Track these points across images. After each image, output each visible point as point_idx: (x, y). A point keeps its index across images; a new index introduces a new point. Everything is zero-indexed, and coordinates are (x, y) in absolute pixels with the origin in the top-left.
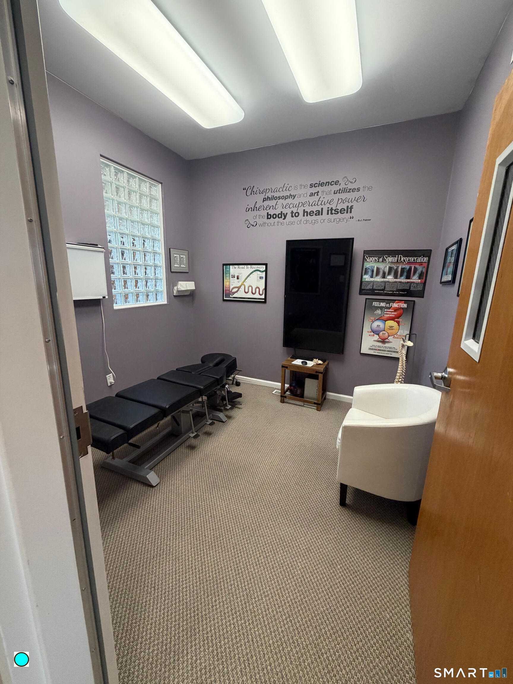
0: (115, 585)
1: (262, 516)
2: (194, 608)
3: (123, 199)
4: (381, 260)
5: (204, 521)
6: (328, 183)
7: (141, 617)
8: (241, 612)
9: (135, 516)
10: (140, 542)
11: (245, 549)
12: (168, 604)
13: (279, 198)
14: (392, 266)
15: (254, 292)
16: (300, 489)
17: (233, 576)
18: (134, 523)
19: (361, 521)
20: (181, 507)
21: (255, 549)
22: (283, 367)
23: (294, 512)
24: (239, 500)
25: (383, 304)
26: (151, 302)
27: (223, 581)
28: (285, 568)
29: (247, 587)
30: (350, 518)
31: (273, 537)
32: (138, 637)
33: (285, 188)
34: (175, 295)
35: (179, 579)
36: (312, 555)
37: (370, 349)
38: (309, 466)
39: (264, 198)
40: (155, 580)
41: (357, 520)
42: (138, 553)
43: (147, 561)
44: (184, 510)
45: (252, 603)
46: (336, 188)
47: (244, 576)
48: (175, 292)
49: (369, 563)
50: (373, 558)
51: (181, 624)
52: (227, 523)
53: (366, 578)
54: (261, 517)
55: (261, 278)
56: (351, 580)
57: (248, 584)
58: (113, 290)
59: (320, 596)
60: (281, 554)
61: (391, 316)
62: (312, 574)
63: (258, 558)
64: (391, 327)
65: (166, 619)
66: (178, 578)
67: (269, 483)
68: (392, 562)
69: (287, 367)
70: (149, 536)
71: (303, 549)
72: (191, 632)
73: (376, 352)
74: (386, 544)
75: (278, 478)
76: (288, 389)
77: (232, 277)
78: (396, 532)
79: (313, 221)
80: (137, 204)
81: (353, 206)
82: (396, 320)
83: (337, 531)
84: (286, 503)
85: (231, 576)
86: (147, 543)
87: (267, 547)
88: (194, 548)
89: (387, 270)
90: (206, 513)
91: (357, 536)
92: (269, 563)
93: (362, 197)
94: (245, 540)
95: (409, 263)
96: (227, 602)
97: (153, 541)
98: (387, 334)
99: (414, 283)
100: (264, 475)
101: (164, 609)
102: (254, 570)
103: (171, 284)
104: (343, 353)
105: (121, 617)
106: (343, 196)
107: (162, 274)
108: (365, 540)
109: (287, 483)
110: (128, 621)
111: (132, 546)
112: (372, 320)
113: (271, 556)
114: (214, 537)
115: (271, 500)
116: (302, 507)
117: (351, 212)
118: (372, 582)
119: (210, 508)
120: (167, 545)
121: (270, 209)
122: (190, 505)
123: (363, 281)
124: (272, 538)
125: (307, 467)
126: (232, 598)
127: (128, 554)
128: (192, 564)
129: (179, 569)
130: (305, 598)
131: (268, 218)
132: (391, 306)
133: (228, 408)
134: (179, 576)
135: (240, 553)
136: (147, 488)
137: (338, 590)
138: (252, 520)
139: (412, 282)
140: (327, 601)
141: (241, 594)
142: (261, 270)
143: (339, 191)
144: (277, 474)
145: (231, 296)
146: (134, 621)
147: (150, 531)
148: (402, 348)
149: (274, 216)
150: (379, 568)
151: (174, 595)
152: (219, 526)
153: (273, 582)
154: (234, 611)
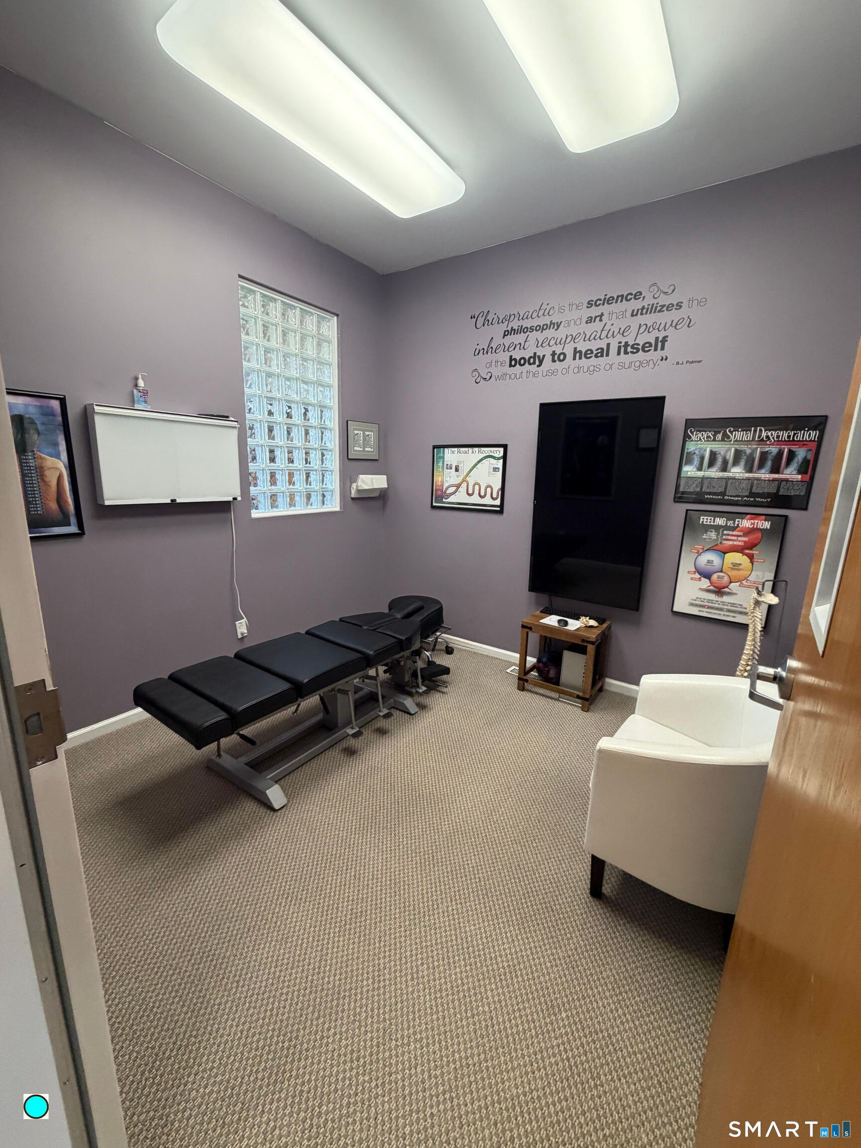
0: (180, 964)
1: (441, 890)
2: (291, 1032)
3: (273, 344)
4: (719, 436)
5: (341, 882)
6: (622, 298)
7: (205, 1028)
8: (368, 1059)
9: (237, 855)
10: (234, 901)
11: (398, 945)
12: (252, 1016)
13: (532, 329)
14: (743, 447)
15: (482, 494)
16: (520, 851)
17: (368, 991)
18: (233, 867)
19: (626, 933)
20: (311, 852)
21: (417, 949)
22: (523, 626)
23: (501, 894)
24: (407, 854)
25: (720, 521)
26: (313, 507)
27: (350, 996)
28: (461, 995)
29: (387, 1016)
30: (605, 923)
31: (453, 932)
32: (194, 1063)
33: (541, 313)
34: (352, 496)
35: (280, 976)
36: (517, 981)
37: (692, 604)
38: (546, 812)
39: (505, 331)
40: (242, 970)
41: (617, 929)
42: (227, 918)
43: (237, 934)
44: (314, 858)
45: (390, 1047)
46: (636, 305)
47: (387, 996)
48: (353, 492)
49: (627, 1020)
50: (636, 1012)
51: (265, 1057)
52: (379, 893)
53: (615, 1049)
54: (439, 893)
55: (495, 469)
56: (583, 1047)
57: (391, 1011)
58: (252, 488)
59: (515, 1063)
60: (460, 967)
61: (735, 543)
62: (509, 1018)
63: (417, 966)
64: (736, 566)
65: (243, 1041)
66: (278, 973)
67: (466, 833)
68: (674, 1029)
69: (530, 629)
70: (250, 893)
71: (503, 966)
72: (277, 1074)
73: (703, 611)
74: (668, 988)
75: (484, 826)
76: (533, 668)
77: (447, 468)
78: (695, 969)
79: (592, 368)
80: (297, 351)
81: (667, 337)
82: (747, 551)
83: (574, 944)
84: (489, 873)
85: (365, 989)
86: (245, 903)
87: (437, 950)
88: (315, 927)
89: (730, 456)
90: (347, 869)
91: (612, 961)
92: (435, 981)
93: (686, 319)
94: (403, 929)
95: (779, 442)
96: (347, 1036)
97: (254, 903)
98: (726, 579)
99: (787, 480)
100: (461, 817)
101: (244, 1023)
102: (407, 986)
103: (347, 478)
104: (637, 609)
105: (177, 1022)
106: (648, 319)
107: (334, 462)
108: (628, 972)
109: (498, 837)
110: (186, 1032)
111: (221, 904)
112: (698, 551)
113: (442, 968)
114: (351, 914)
115: (464, 865)
116: (517, 886)
117: (663, 348)
118: (625, 1060)
119: (356, 860)
120: (273, 913)
121: (514, 349)
122: (326, 851)
123: (682, 475)
124: (451, 935)
125: (542, 812)
126: (357, 1031)
127: (212, 918)
128: (305, 954)
129: (283, 959)
130: (487, 1061)
131: (511, 366)
132: (738, 525)
133: (421, 691)
134: (281, 971)
135: (390, 950)
136: (265, 810)
137: (553, 1060)
138: (422, 894)
139: (782, 480)
140: (527, 1076)
141: (375, 1026)
142: (496, 455)
143: (642, 311)
144: (483, 818)
145: (444, 500)
146: (194, 1033)
147: (253, 885)
148: (754, 607)
149: (522, 362)
150: (645, 1034)
151: (265, 1002)
152: (365, 896)
153: (435, 1017)
154: (355, 1055)
